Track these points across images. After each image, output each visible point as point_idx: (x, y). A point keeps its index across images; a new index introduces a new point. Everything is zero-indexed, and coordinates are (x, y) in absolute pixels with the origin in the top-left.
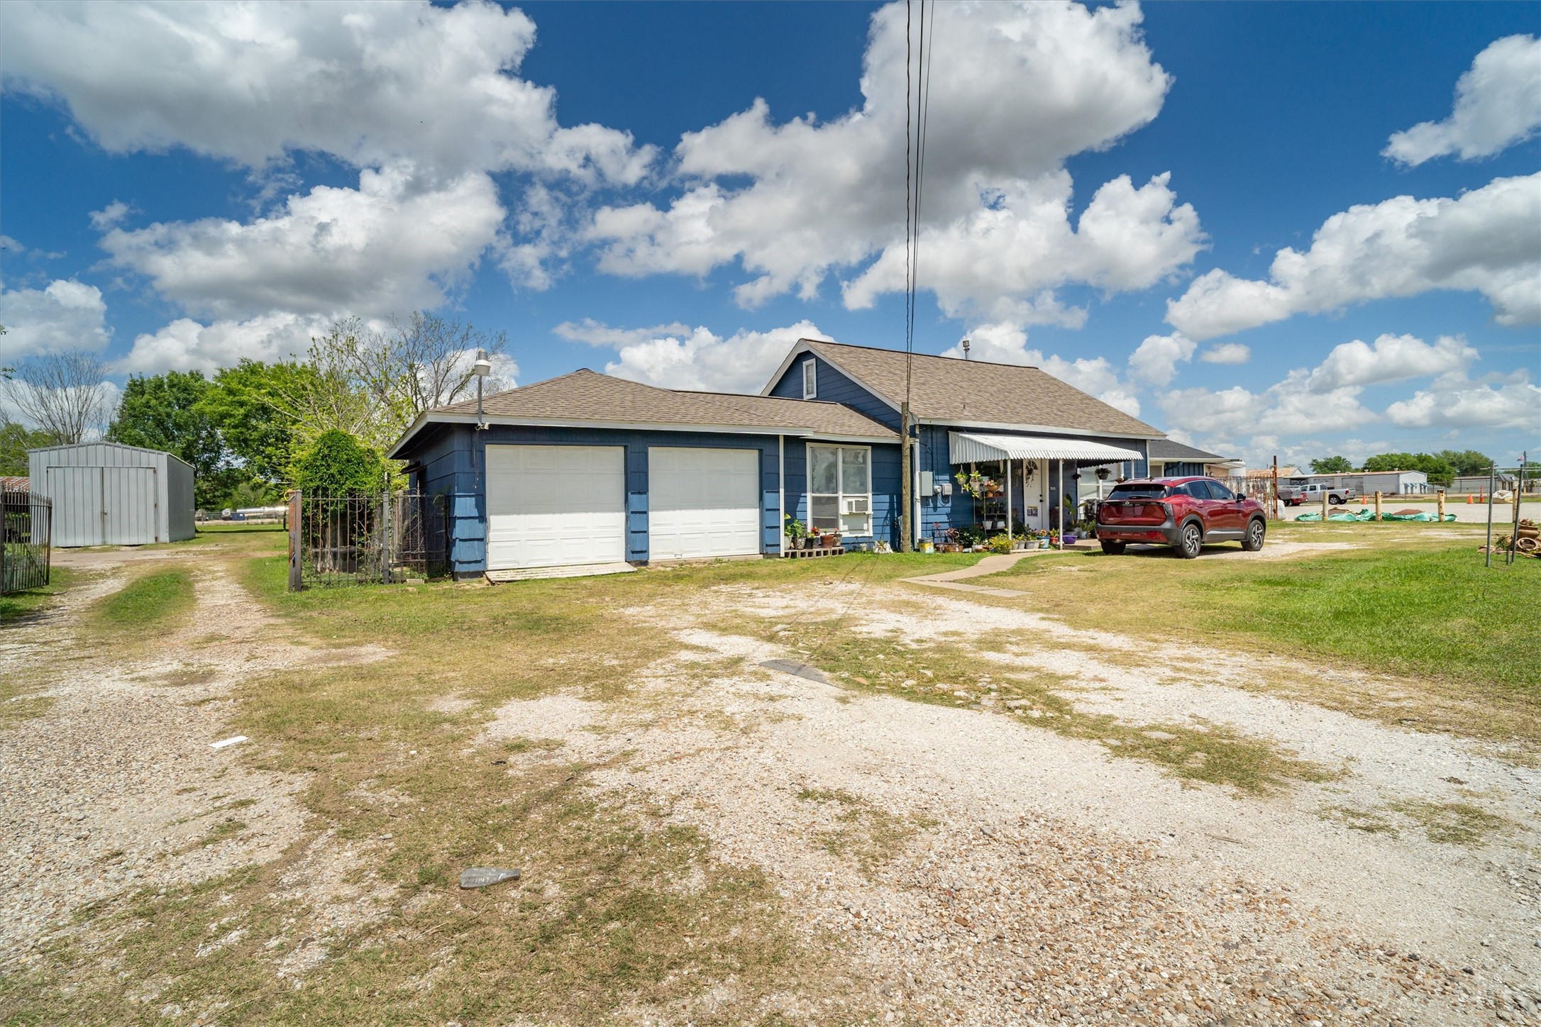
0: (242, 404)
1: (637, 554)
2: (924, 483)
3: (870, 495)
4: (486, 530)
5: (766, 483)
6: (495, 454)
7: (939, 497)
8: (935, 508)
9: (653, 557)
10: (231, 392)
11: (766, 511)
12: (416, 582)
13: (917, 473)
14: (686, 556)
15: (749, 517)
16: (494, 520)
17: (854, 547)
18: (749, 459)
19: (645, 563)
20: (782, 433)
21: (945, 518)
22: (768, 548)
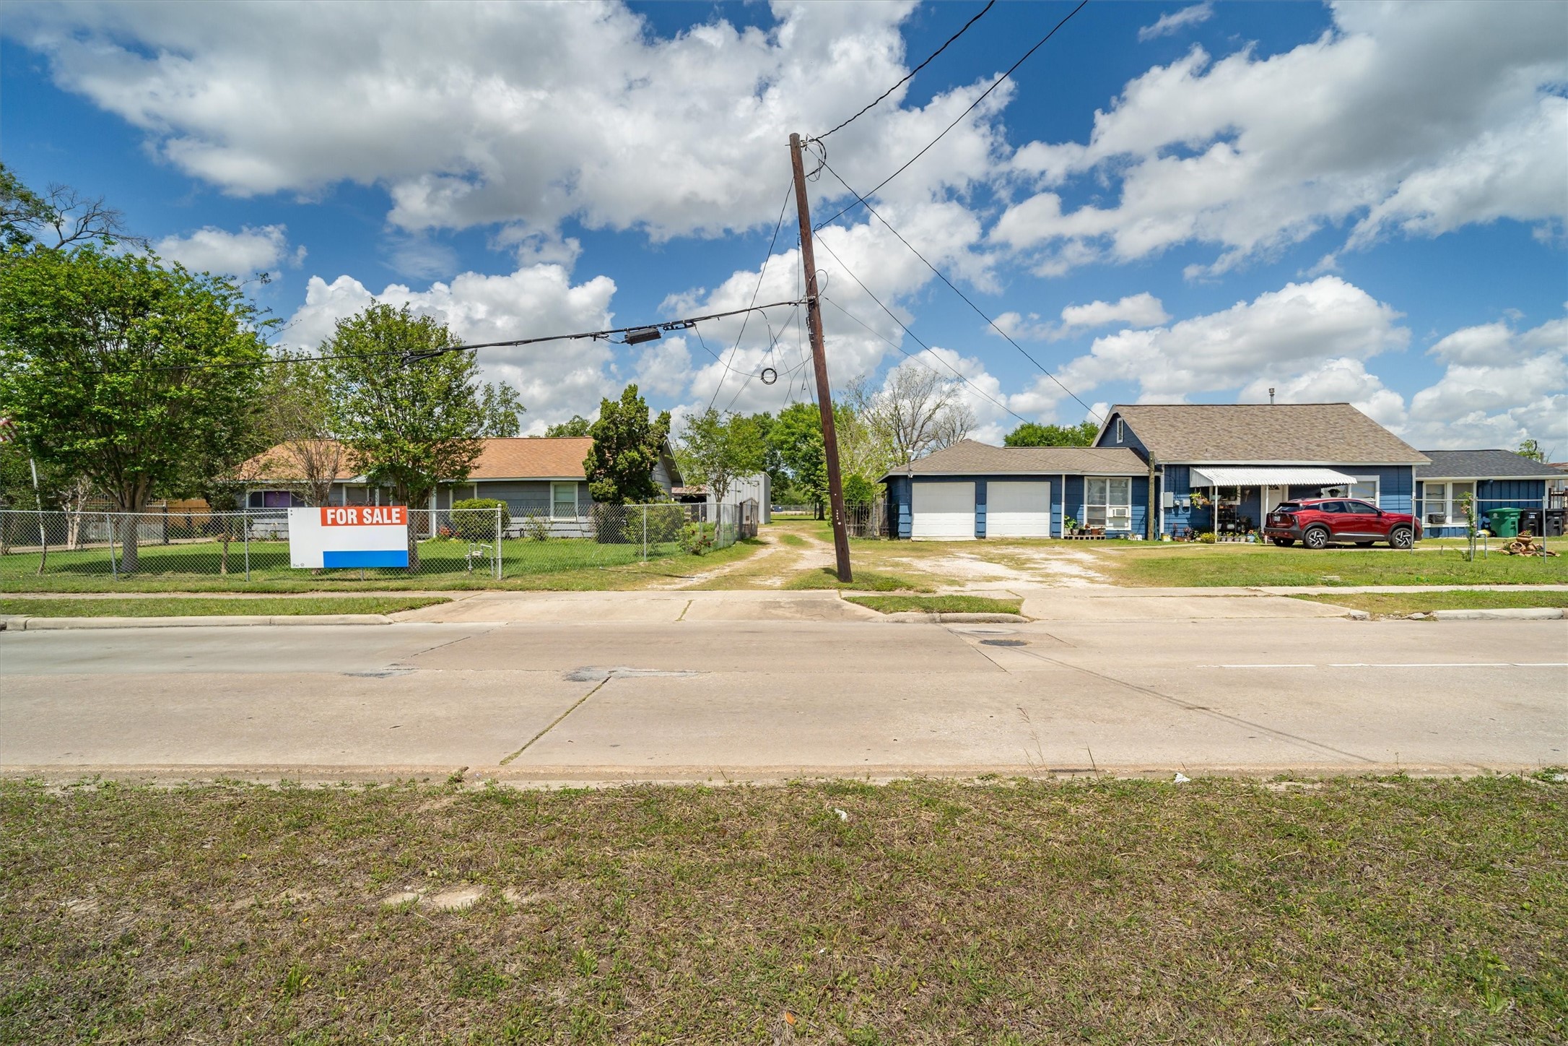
0: (793, 434)
1: (981, 534)
2: (1167, 499)
3: (1130, 506)
4: (912, 519)
5: (1055, 499)
6: (916, 487)
7: (1181, 508)
8: (1177, 514)
9: (988, 535)
10: (788, 427)
11: (1055, 514)
12: (885, 540)
13: (1162, 494)
14: (1006, 535)
15: (1045, 517)
16: (916, 515)
17: (1115, 536)
18: (1046, 486)
19: (984, 537)
20: (1064, 474)
21: (1186, 521)
22: (1055, 534)
